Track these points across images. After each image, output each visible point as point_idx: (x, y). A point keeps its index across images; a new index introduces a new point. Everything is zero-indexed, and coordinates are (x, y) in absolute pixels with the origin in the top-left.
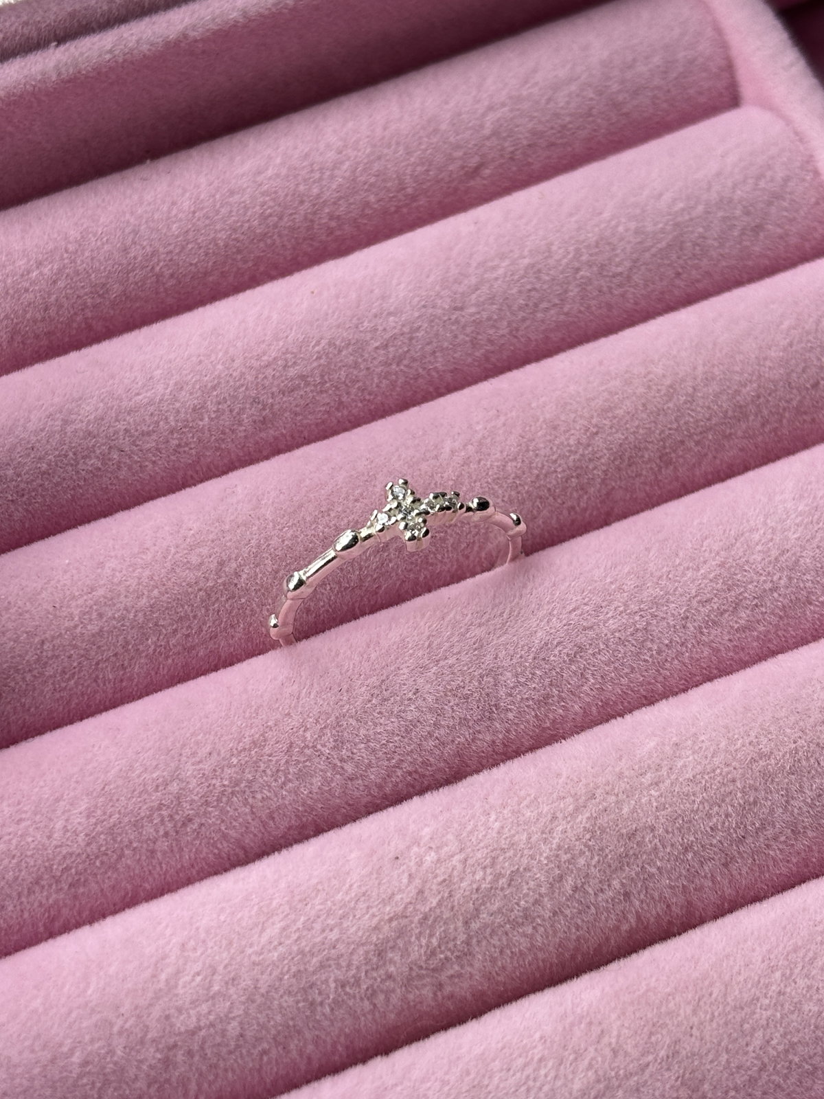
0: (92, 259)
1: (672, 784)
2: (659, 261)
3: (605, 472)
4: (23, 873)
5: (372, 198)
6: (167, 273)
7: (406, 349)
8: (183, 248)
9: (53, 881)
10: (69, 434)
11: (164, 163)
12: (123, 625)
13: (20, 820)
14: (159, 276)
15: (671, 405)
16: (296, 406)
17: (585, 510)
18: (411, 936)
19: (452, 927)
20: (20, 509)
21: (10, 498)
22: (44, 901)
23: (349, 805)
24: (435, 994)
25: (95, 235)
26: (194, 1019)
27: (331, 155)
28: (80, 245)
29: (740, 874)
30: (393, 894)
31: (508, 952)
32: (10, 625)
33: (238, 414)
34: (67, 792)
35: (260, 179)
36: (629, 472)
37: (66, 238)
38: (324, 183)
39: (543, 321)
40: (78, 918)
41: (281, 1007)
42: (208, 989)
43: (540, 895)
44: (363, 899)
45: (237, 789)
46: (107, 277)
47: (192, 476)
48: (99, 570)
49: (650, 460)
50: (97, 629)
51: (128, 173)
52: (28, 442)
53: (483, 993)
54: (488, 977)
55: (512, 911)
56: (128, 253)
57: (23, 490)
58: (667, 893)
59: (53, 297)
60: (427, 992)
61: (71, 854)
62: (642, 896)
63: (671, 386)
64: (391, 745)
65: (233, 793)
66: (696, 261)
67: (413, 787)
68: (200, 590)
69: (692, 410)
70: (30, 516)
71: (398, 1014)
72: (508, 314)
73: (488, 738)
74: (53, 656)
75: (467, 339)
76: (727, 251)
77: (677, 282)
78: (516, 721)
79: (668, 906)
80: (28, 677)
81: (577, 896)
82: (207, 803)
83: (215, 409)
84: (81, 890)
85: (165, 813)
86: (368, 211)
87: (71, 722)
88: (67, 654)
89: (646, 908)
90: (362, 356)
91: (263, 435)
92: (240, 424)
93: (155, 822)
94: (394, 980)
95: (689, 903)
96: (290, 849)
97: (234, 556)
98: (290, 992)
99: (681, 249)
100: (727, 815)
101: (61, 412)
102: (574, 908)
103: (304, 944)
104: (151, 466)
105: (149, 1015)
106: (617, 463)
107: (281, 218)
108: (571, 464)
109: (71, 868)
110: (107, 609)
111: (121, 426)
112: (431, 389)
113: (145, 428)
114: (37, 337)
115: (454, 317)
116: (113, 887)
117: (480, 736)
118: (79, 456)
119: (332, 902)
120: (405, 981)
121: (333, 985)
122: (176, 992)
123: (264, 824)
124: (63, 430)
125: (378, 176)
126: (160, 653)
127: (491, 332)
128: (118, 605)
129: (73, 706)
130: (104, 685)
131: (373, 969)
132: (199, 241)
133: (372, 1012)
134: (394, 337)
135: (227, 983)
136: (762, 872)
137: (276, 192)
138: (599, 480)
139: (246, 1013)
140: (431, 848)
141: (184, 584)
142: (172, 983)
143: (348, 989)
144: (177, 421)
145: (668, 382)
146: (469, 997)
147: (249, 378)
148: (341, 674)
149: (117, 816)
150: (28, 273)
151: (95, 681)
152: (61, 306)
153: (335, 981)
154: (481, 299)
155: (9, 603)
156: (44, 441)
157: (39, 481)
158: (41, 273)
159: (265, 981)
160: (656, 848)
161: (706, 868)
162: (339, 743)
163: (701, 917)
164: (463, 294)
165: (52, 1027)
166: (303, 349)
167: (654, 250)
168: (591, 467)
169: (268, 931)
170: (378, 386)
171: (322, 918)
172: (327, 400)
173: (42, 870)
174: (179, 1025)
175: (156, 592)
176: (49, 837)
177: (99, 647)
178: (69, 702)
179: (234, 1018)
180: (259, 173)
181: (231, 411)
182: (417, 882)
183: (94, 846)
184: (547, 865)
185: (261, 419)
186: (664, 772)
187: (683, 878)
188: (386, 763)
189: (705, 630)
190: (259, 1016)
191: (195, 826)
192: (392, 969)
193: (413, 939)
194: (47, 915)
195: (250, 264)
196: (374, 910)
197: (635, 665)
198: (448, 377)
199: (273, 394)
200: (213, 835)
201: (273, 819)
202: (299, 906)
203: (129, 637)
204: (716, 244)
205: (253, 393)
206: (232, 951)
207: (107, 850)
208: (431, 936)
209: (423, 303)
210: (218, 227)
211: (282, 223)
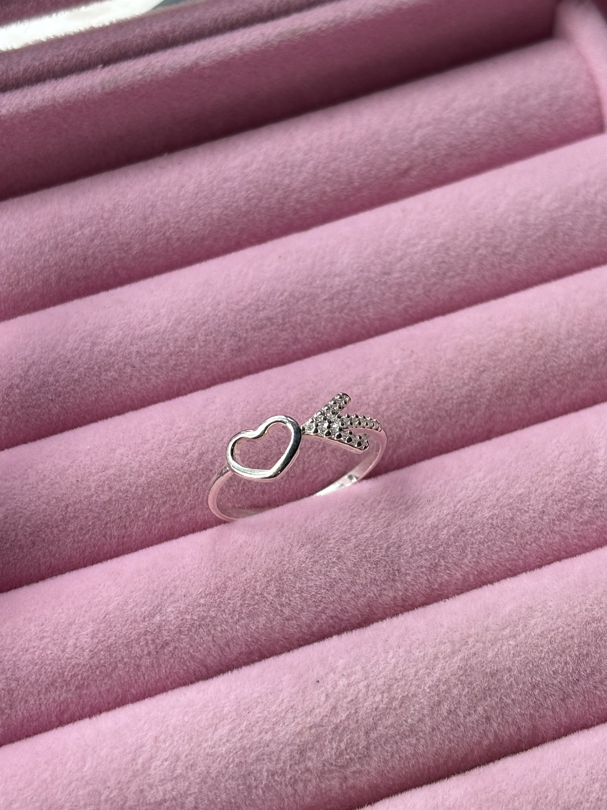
0: (121, 225)
1: (526, 637)
2: (538, 245)
3: (489, 400)
4: (42, 677)
5: (328, 189)
6: (175, 237)
7: (346, 302)
8: (187, 219)
9: (64, 684)
10: (96, 353)
11: (177, 156)
12: (126, 496)
13: (42, 638)
14: (168, 239)
15: (540, 353)
16: (264, 340)
17: (473, 427)
18: (326, 741)
19: (356, 735)
20: (57, 406)
21: (50, 397)
22: (57, 698)
23: (286, 639)
24: (341, 785)
25: (124, 207)
26: (161, 794)
27: (300, 156)
28: (112, 214)
29: (574, 707)
30: (314, 708)
31: (397, 756)
32: (44, 492)
33: (221, 344)
34: (78, 619)
35: (247, 170)
36: (507, 401)
37: (102, 208)
38: (293, 176)
39: (449, 286)
40: (81, 712)
41: (226, 788)
42: (173, 772)
43: (423, 715)
44: (290, 711)
45: (203, 622)
46: (131, 238)
47: (184, 388)
48: (112, 455)
49: (523, 393)
50: (107, 498)
51: (150, 162)
52: (66, 357)
53: (377, 786)
54: (382, 774)
55: (401, 726)
56: (147, 221)
57: (60, 392)
58: (519, 719)
59: (90, 252)
60: (335, 783)
61: (78, 665)
62: (499, 720)
63: (541, 339)
64: (319, 595)
65: (200, 625)
66: (566, 247)
67: (334, 628)
68: (185, 473)
69: (556, 358)
70: (64, 411)
71: (313, 799)
72: (423, 279)
73: (391, 594)
74: (74, 517)
75: (391, 296)
76: (588, 240)
77: (551, 261)
78: (413, 583)
79: (519, 728)
80: (55, 531)
81: (450, 717)
82: (180, 632)
83: (204, 339)
84: (85, 692)
85: (149, 637)
86: (325, 198)
87: (85, 566)
88: (85, 516)
89: (502, 729)
90: (314, 305)
91: (238, 359)
92: (222, 351)
93: (141, 644)
94: (311, 773)
95: (534, 726)
96: (240, 669)
97: (210, 449)
98: (233, 777)
99: (555, 236)
100: (566, 663)
101: (91, 336)
102: (448, 726)
103: (246, 742)
104: (154, 379)
105: (128, 788)
106: (498, 394)
107: (260, 200)
108: (464, 394)
109: (78, 675)
110: (116, 483)
111: (134, 349)
112: (364, 332)
113: (152, 351)
114: (77, 279)
115: (383, 279)
116: (109, 690)
117: (385, 593)
118: (102, 369)
119: (268, 712)
120: (319, 774)
121: (265, 774)
122: (149, 773)
123: (222, 650)
124: (91, 350)
125: (333, 173)
126: (153, 518)
127: (410, 292)
128: (124, 481)
129: (87, 553)
130: (111, 539)
131: (296, 763)
132: (200, 215)
133: (294, 795)
134: (338, 293)
135: (187, 768)
136: (590, 707)
137: (257, 182)
138: (484, 406)
139: (200, 792)
140: (343, 675)
141: (173, 468)
142: (147, 765)
143: (276, 778)
144: (176, 347)
145: (539, 335)
146: (366, 788)
147: (230, 317)
148: (285, 541)
149: (114, 638)
150: (74, 232)
151: (104, 536)
152: (95, 258)
153: (267, 771)
154: (405, 267)
155: (44, 476)
156: (77, 357)
157: (72, 386)
158: (83, 233)
159: (215, 768)
160: (511, 685)
161: (549, 702)
162: (280, 593)
163: (543, 737)
164: (391, 263)
165: (56, 793)
166: (271, 299)
167: (534, 237)
168: (478, 396)
169: (219, 731)
170: (324, 328)
171: (260, 723)
172: (286, 337)
173: (57, 675)
174: (150, 797)
175: (152, 473)
176: (63, 651)
177: (108, 512)
178: (84, 551)
179: (190, 795)
180: (246, 166)
181: (215, 341)
182: (332, 700)
183: (95, 660)
184: (429, 693)
185: (237, 348)
186: (520, 628)
187: (531, 708)
188: (314, 609)
189: (557, 523)
190: (209, 794)
191: (171, 649)
192: (310, 764)
193: (327, 743)
194: (58, 709)
195: (236, 233)
196: (299, 720)
197: (503, 546)
198: (377, 323)
199: (247, 330)
200: (184, 656)
201: (229, 646)
202: (244, 713)
203: (131, 506)
204: (581, 234)
205: (232, 329)
206: (192, 744)
207: (105, 663)
208: (340, 741)
209: (361, 268)
210: (214, 205)
211: (260, 205)
